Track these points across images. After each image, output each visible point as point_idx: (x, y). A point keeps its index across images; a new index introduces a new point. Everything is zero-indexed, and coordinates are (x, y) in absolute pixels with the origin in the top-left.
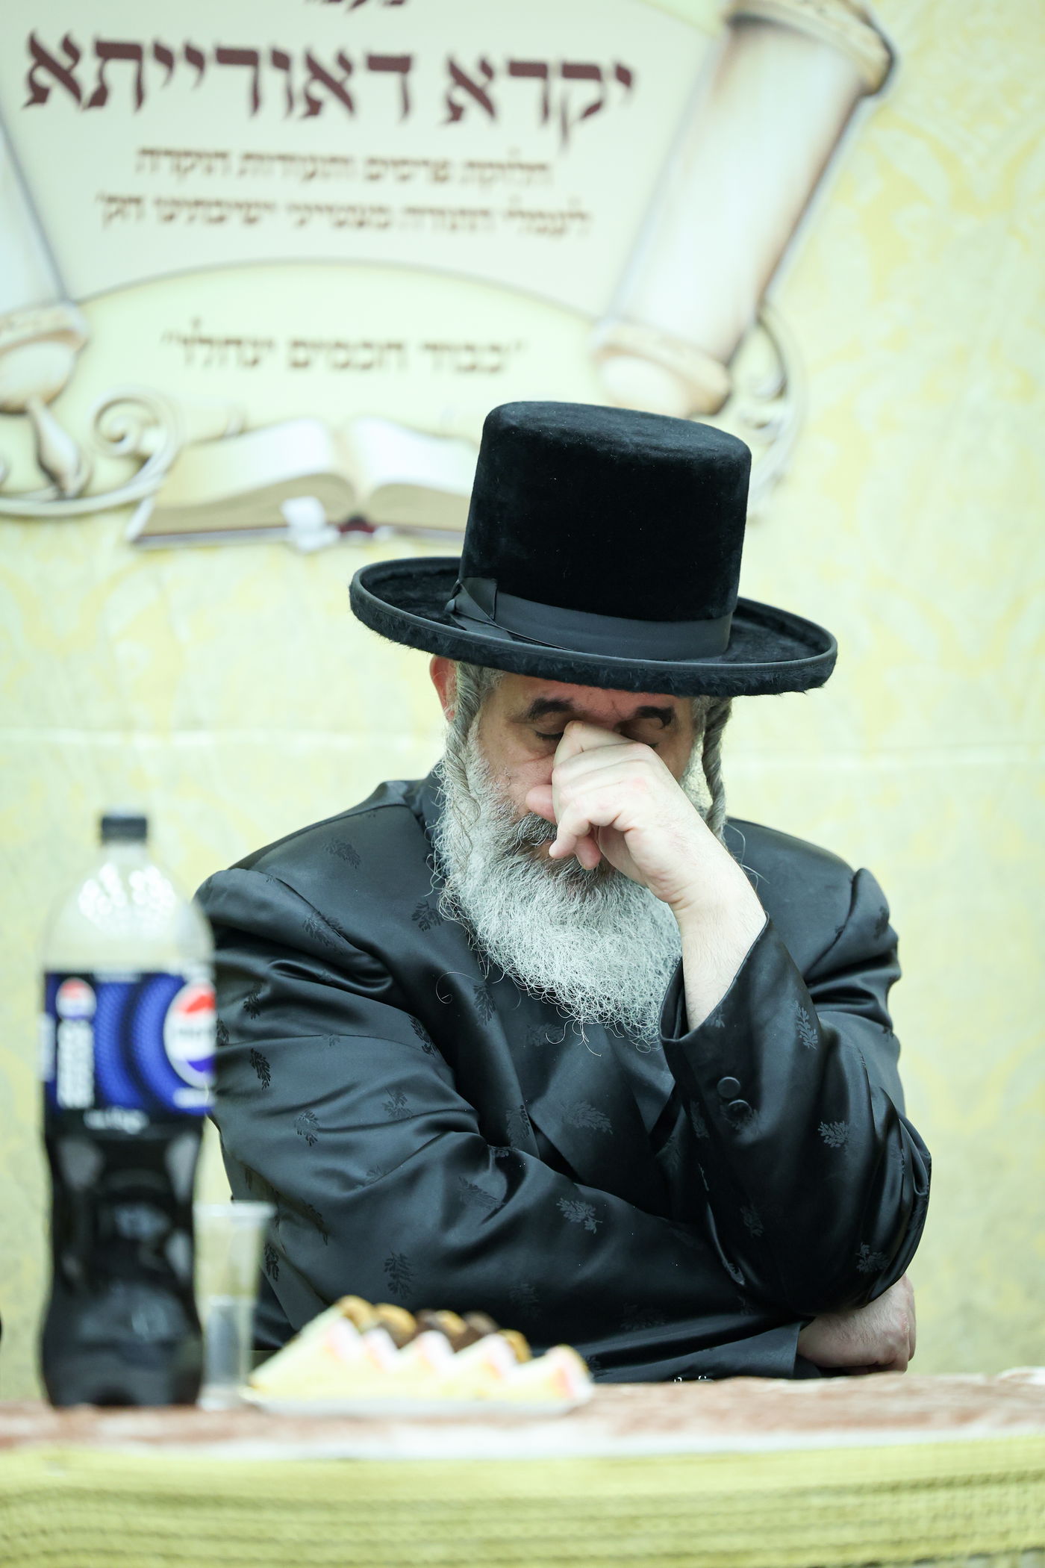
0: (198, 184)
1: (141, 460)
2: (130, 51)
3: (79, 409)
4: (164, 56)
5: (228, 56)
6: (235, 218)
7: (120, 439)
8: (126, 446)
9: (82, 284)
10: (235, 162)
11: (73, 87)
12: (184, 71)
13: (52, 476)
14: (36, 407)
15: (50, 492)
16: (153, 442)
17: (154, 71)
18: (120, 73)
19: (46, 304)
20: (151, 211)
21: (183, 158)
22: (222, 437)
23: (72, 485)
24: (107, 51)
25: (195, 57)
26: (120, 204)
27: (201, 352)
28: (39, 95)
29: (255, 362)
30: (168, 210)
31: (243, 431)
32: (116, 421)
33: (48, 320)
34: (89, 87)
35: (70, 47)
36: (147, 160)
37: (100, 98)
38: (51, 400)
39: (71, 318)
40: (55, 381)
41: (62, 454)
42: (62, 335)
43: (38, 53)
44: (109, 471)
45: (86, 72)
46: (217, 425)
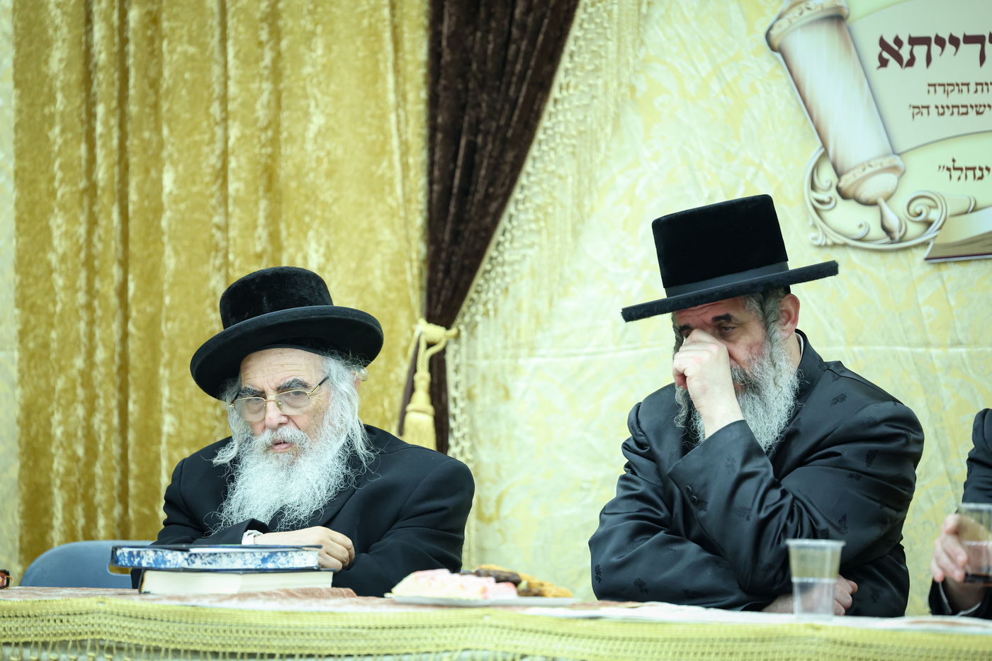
0: (956, 98)
1: (929, 224)
2: (925, 41)
3: (900, 202)
4: (940, 42)
5: (969, 40)
6: (972, 112)
7: (919, 214)
8: (921, 218)
9: (902, 146)
10: (972, 87)
11: (899, 59)
12: (949, 48)
13: (887, 231)
14: (881, 201)
15: (888, 239)
16: (934, 215)
17: (935, 49)
18: (920, 51)
19: (887, 155)
20: (933, 110)
21: (947, 87)
22: (966, 213)
23: (897, 235)
24: (914, 41)
25: (954, 41)
26: (919, 109)
27: (956, 174)
28: (883, 63)
29: (981, 178)
30: (941, 111)
31: (974, 210)
32: (917, 206)
33: (886, 162)
34: (906, 57)
35: (898, 41)
36: (932, 89)
37: (911, 62)
38: (888, 198)
39: (897, 161)
40: (890, 190)
41: (893, 222)
42: (893, 169)
43: (883, 44)
44: (914, 229)
45: (905, 52)
46: (964, 207)
